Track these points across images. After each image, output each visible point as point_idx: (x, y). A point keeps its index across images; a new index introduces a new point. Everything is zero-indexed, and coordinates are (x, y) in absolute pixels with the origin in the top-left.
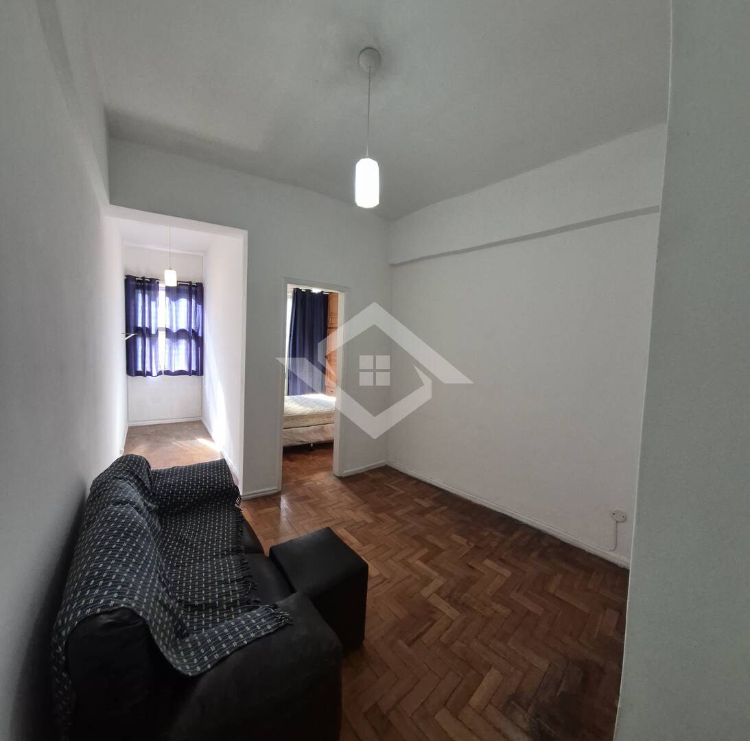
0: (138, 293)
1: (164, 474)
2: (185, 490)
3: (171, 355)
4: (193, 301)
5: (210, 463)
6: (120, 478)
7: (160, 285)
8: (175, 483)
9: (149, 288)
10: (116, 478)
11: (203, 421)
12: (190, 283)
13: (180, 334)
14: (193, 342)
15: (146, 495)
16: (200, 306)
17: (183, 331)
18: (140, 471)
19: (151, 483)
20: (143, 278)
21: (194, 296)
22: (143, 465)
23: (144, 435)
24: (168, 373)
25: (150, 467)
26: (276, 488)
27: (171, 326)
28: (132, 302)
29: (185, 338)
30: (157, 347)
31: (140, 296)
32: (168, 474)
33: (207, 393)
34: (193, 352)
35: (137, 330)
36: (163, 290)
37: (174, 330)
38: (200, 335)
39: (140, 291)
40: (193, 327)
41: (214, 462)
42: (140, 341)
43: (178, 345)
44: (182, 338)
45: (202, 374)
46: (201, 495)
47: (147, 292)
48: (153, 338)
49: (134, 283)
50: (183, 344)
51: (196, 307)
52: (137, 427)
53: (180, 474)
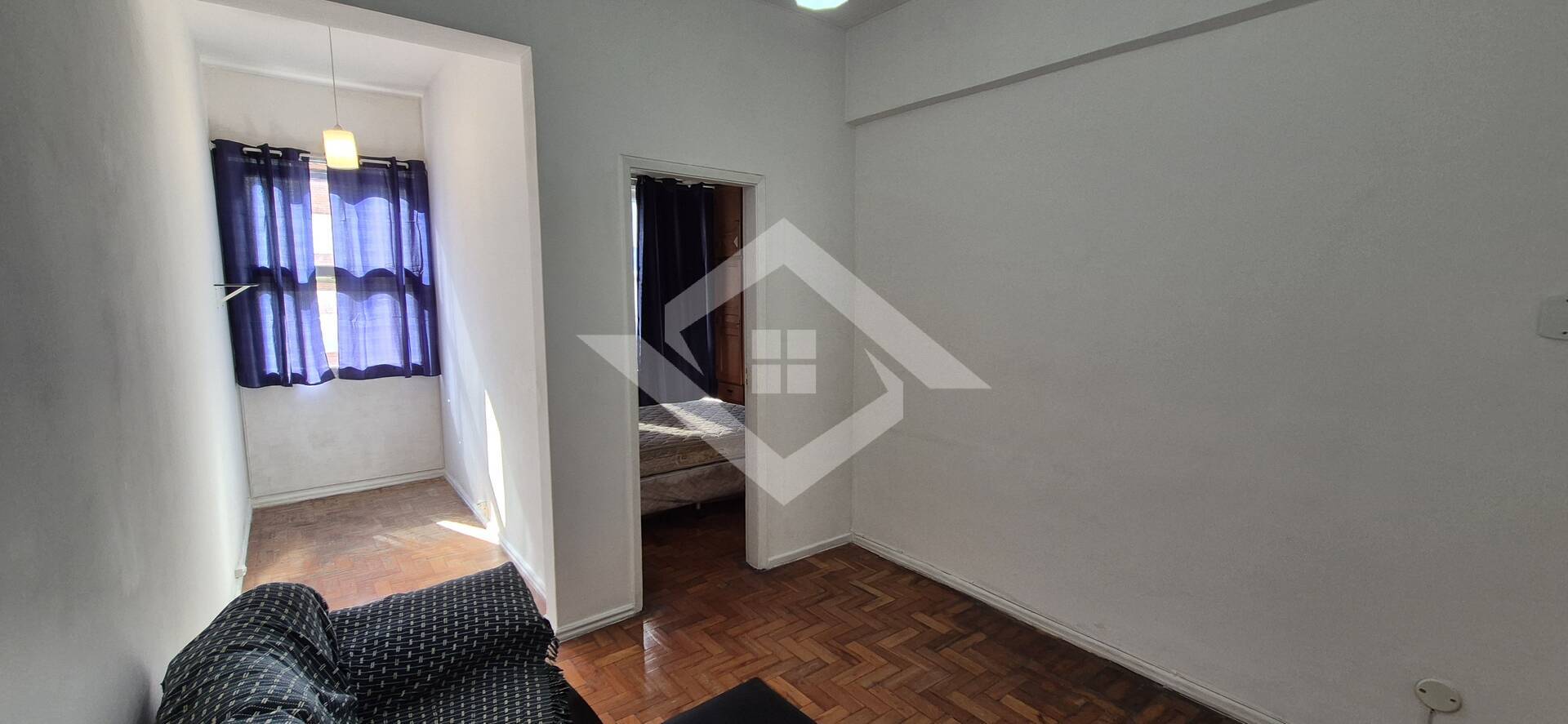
0: (251, 184)
1: (363, 617)
2: (422, 646)
3: (354, 331)
4: (404, 204)
5: (478, 577)
6: (249, 648)
7: (312, 165)
8: (394, 633)
9: (283, 173)
10: (236, 648)
11: (450, 478)
12: (392, 160)
13: (374, 281)
14: (410, 298)
15: (323, 675)
16: (421, 216)
17: (382, 273)
18: (302, 620)
19: (333, 645)
20: (265, 148)
21: (403, 192)
22: (306, 605)
23: (298, 525)
24: (349, 374)
25: (325, 607)
26: (631, 606)
27: (350, 262)
28: (237, 206)
29: (389, 290)
30: (315, 312)
31: (258, 192)
32: (374, 617)
33: (455, 415)
34: (412, 322)
35: (258, 275)
36: (322, 178)
37: (359, 273)
38: (426, 281)
39: (257, 179)
40: (407, 264)
41: (487, 574)
42: (266, 301)
43: (370, 305)
44: (381, 290)
45: (438, 370)
46: (464, 652)
47: (276, 180)
48: (301, 294)
49: (239, 160)
50: (384, 304)
51: (411, 216)
52: (276, 509)
53: (407, 611)
